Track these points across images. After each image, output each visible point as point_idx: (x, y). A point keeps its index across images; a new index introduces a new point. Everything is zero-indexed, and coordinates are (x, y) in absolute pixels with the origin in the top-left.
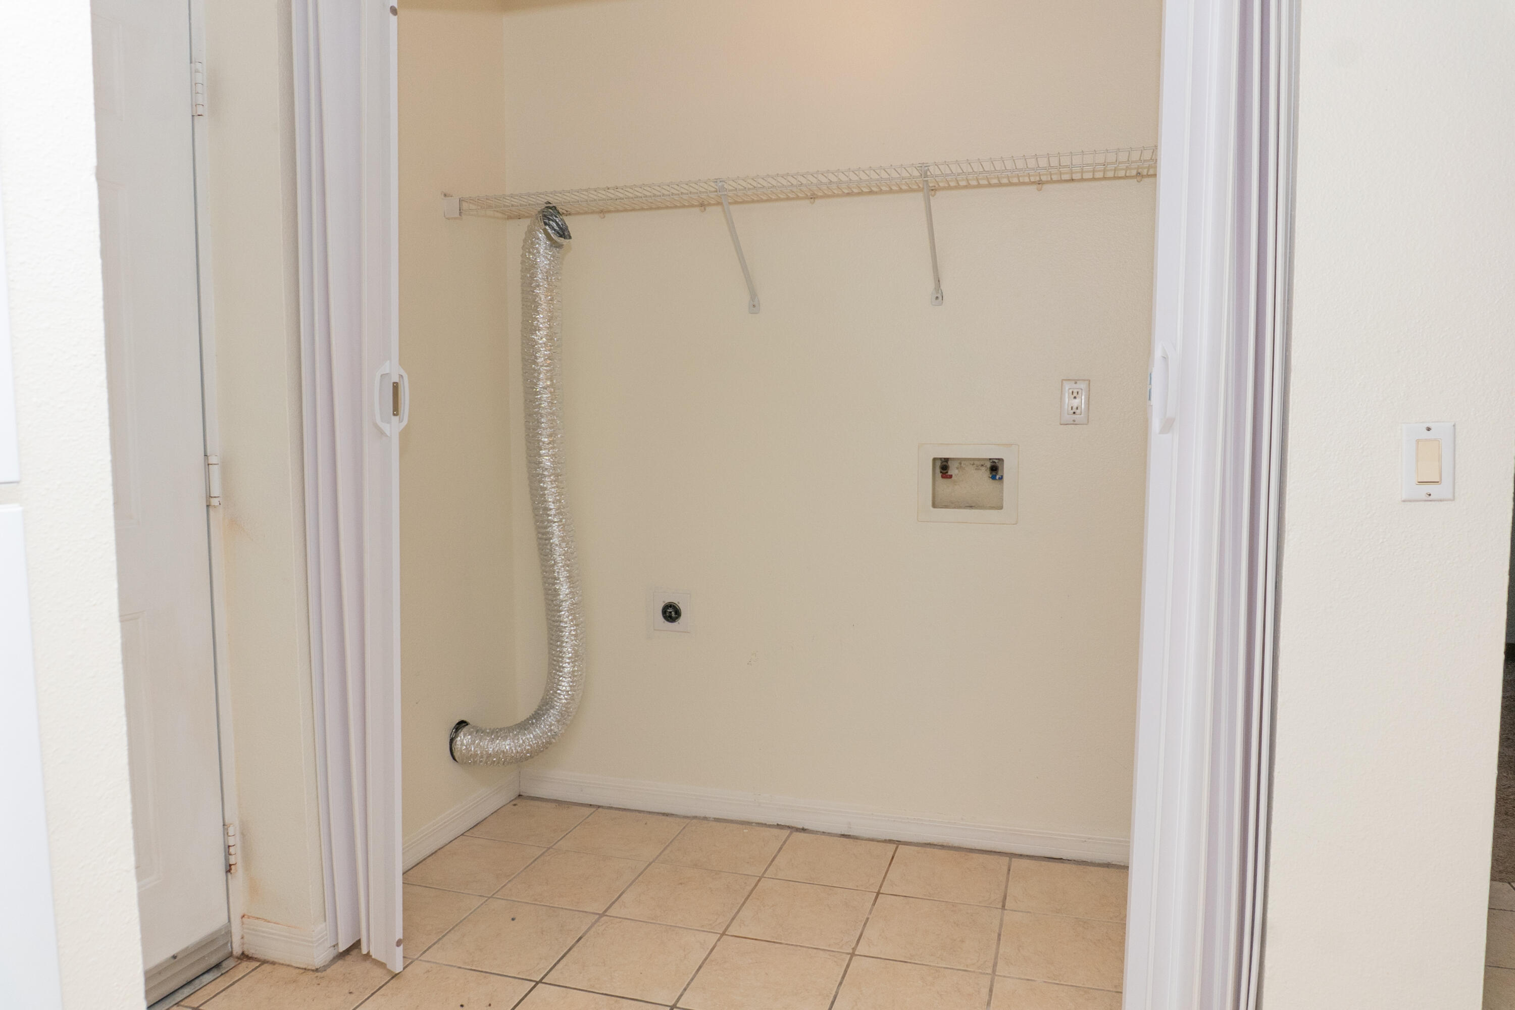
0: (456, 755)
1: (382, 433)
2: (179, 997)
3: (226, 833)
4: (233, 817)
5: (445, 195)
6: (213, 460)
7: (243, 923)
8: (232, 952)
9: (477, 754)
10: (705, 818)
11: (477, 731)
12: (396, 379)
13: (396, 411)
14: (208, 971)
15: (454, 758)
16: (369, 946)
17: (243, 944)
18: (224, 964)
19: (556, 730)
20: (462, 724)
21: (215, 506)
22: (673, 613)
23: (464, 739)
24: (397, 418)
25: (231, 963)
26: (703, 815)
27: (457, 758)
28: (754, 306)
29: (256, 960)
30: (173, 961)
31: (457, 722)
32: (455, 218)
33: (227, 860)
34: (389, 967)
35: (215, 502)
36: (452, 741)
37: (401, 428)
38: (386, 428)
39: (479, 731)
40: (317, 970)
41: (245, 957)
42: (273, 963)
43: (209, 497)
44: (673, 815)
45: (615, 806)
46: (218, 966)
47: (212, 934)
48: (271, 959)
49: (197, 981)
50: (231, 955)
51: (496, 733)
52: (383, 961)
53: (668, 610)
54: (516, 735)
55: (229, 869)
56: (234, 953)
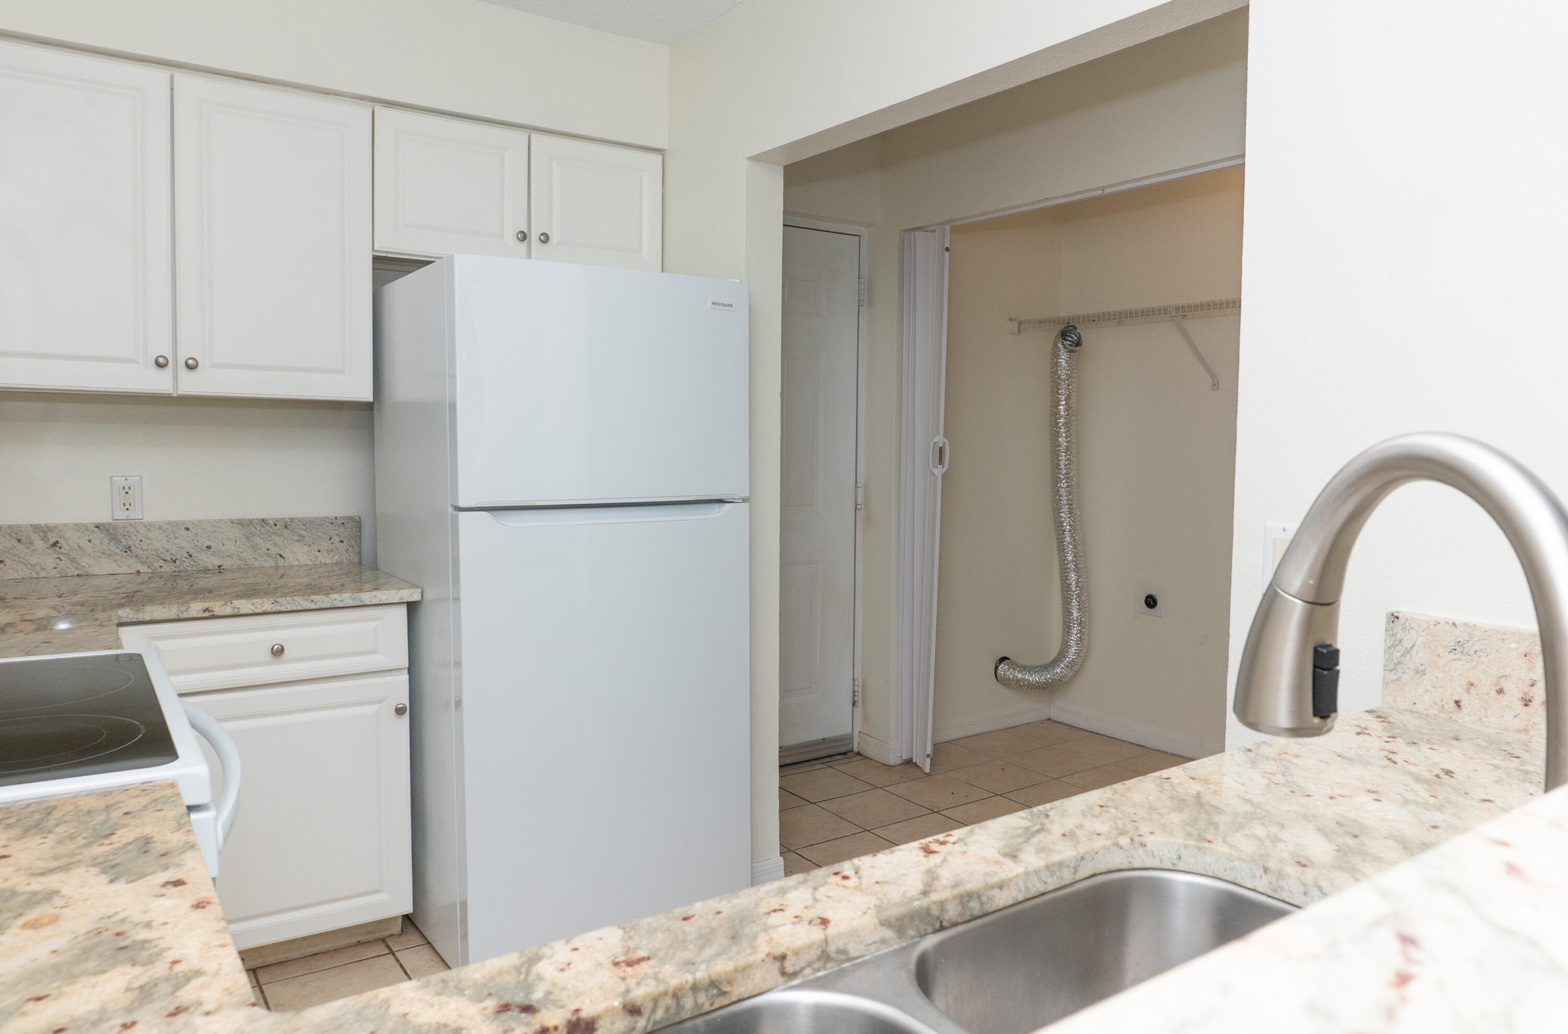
0: (998, 677)
1: (933, 473)
2: (824, 761)
3: (854, 685)
4: (858, 676)
5: (1011, 320)
6: (859, 485)
7: (860, 736)
8: (853, 749)
9: (1010, 678)
10: (1165, 752)
11: (1012, 665)
12: (941, 445)
13: (941, 461)
14: (840, 754)
15: (997, 679)
16: (916, 760)
17: (859, 747)
18: (848, 754)
19: (1066, 673)
20: (1004, 659)
21: (858, 509)
22: (1152, 602)
23: (1003, 667)
24: (941, 466)
25: (852, 754)
26: (1164, 750)
27: (998, 679)
28: (1214, 385)
29: (863, 756)
30: (822, 741)
31: (1002, 657)
32: (1016, 334)
33: (854, 699)
34: (923, 769)
35: (859, 507)
36: (996, 668)
37: (944, 471)
38: (935, 471)
39: (1014, 666)
40: (890, 766)
41: (859, 754)
42: (871, 759)
43: (856, 504)
44: (1143, 746)
45: (1108, 735)
46: (845, 753)
47: (843, 735)
48: (870, 757)
49: (834, 757)
50: (852, 751)
51: (1024, 668)
52: (921, 767)
53: (1149, 600)
54: (1037, 671)
55: (854, 704)
56: (854, 750)
